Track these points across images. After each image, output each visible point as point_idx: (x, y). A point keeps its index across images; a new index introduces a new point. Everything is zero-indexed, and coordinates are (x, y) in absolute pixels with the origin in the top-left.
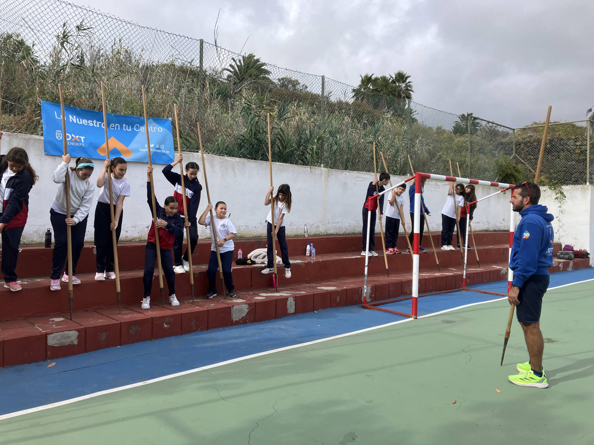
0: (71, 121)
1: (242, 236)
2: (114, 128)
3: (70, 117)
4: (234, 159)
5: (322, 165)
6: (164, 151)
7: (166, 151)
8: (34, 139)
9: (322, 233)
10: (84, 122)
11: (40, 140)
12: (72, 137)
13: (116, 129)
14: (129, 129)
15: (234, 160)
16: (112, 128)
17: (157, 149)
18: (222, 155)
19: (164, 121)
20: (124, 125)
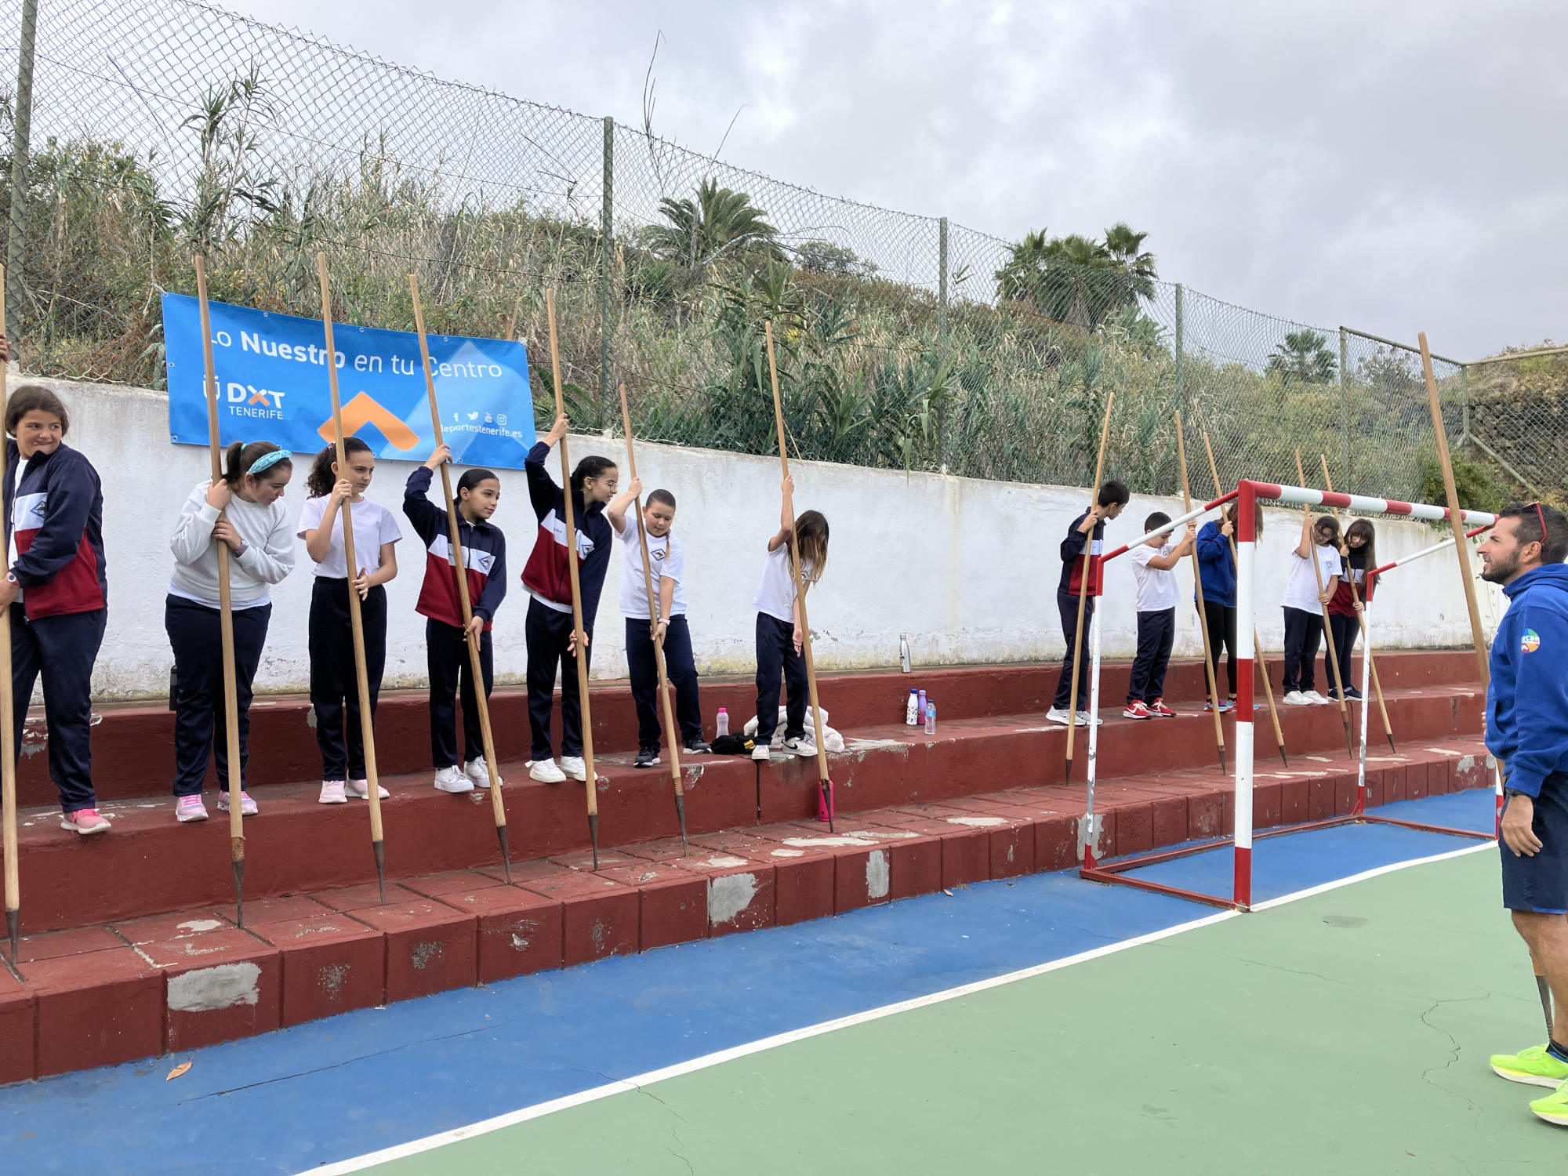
0: (245, 348)
1: (723, 668)
2: (367, 366)
3: (244, 336)
4: (701, 452)
5: (944, 467)
6: (507, 432)
7: (511, 433)
8: (142, 400)
9: (945, 660)
10: (283, 350)
11: (157, 401)
12: (249, 393)
13: (371, 370)
14: (407, 368)
15: (700, 455)
16: (361, 366)
17: (487, 425)
18: (666, 443)
19: (506, 346)
20: (395, 359)
